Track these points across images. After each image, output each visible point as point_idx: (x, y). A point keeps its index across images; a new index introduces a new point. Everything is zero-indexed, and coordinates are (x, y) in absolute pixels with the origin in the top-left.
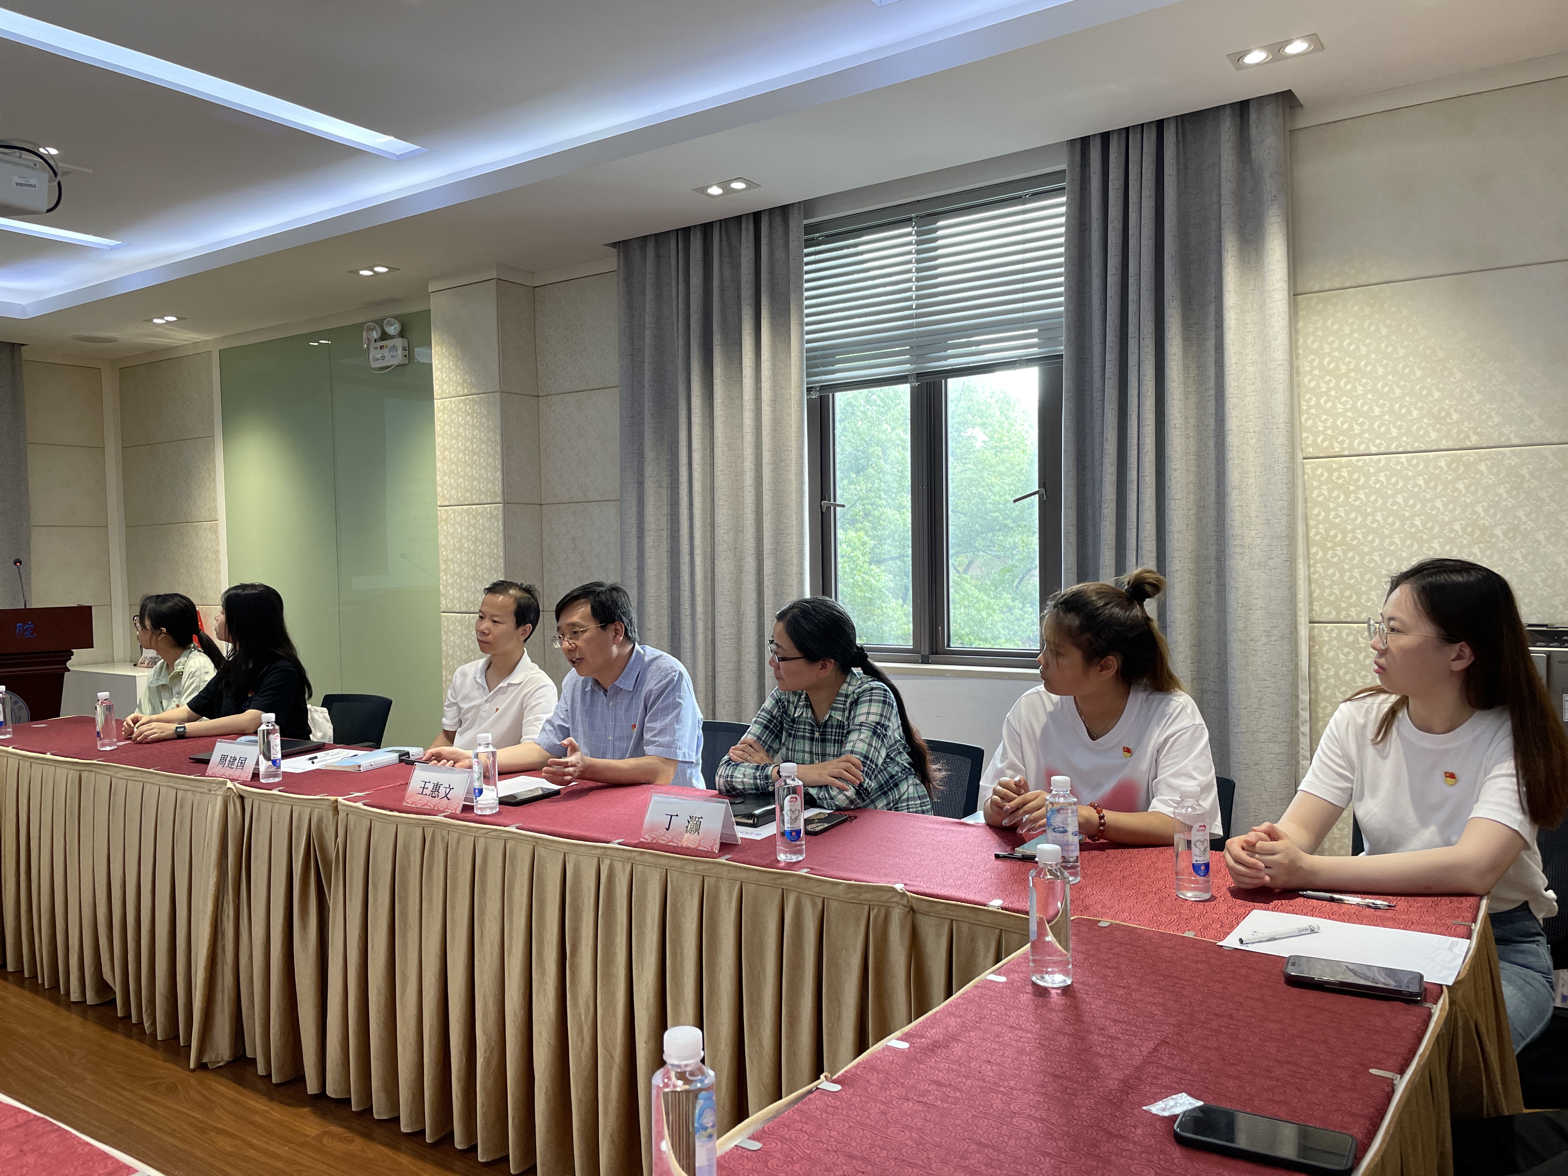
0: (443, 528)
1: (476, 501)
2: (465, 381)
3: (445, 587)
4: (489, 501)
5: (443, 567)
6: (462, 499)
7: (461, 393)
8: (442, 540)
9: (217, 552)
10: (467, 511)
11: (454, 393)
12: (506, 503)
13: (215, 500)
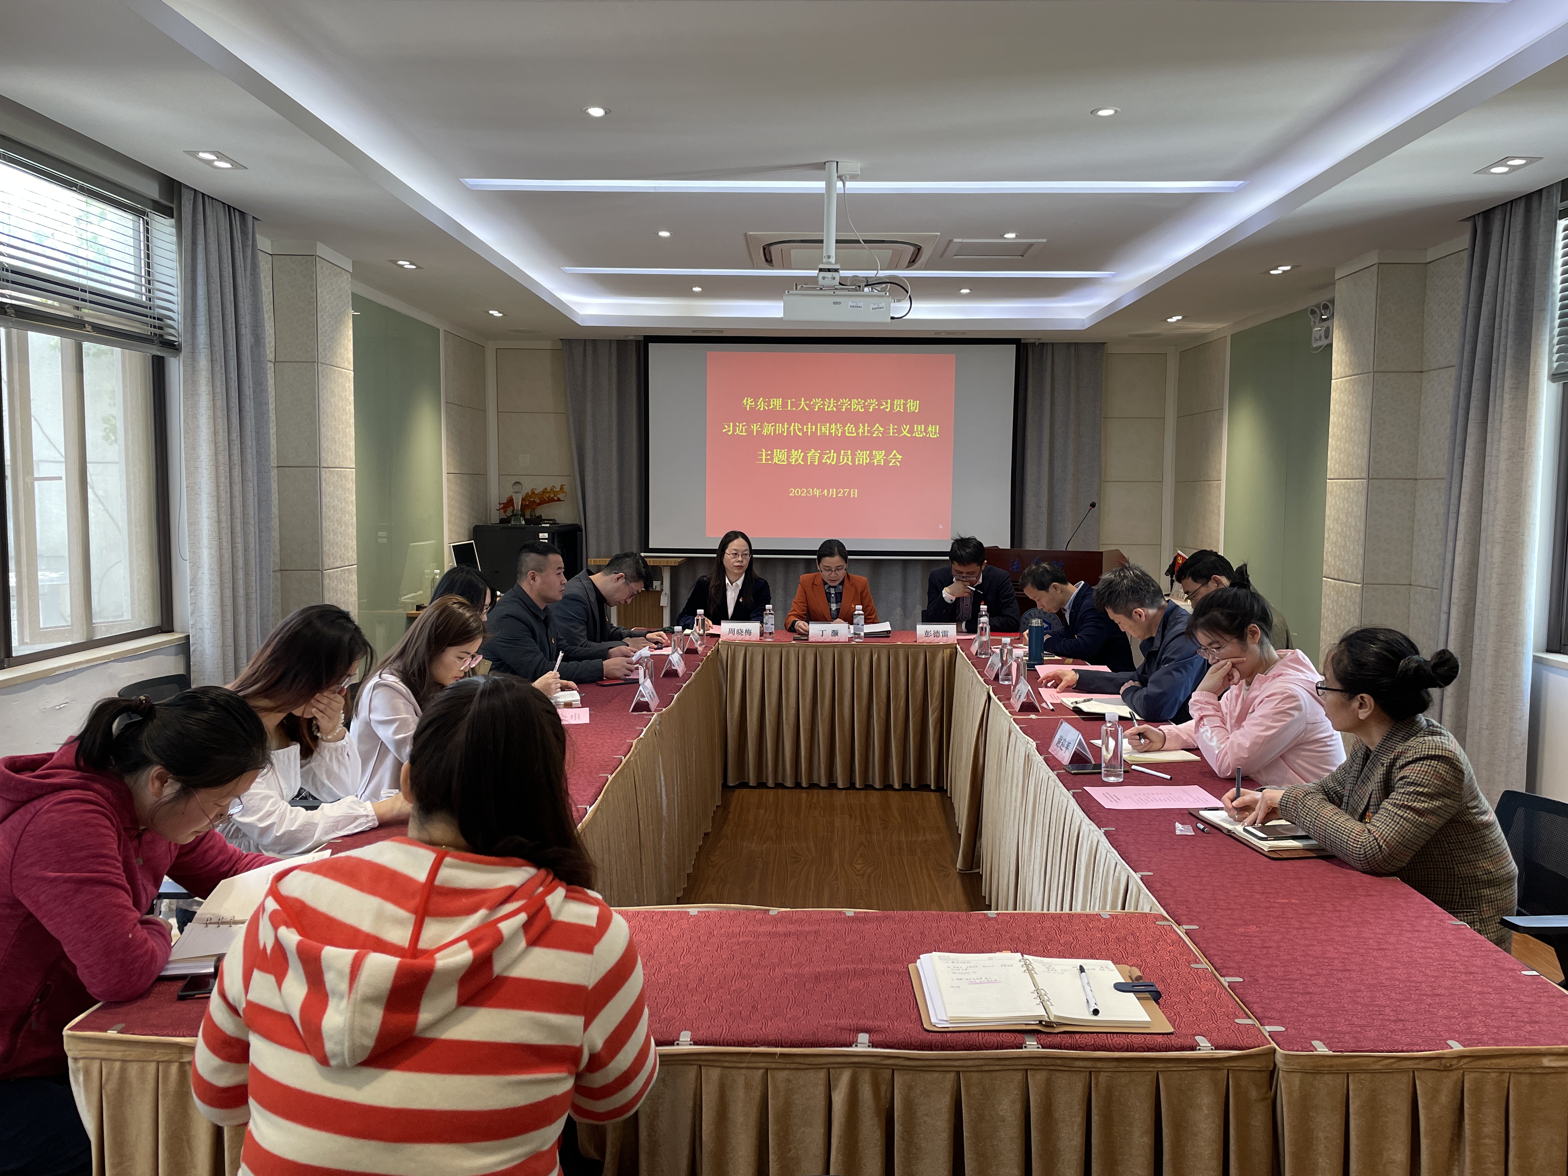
0: (1330, 500)
1: (1350, 476)
2: (1351, 363)
3: (1327, 553)
4: (1358, 476)
5: (1326, 536)
6: (1342, 473)
7: (1348, 374)
8: (1328, 512)
9: (1219, 507)
10: (1344, 485)
11: (1343, 375)
12: (1369, 479)
13: (1220, 463)
